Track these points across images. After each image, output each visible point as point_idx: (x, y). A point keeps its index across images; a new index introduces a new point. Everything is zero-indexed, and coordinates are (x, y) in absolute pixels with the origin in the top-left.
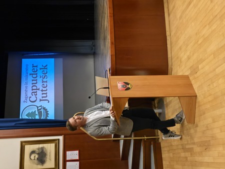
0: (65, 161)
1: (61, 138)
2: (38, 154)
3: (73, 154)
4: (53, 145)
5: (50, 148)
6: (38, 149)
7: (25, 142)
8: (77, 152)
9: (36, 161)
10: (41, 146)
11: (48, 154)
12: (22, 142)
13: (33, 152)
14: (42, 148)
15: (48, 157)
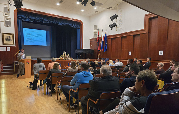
0: (7, 47)
1: (15, 46)
2: (9, 39)
3: (9, 49)
4: (12, 43)
5: (11, 42)
6: (11, 39)
8: (10, 51)
9: (7, 38)
10: (12, 40)
11: (9, 42)
12: (13, 34)
13: (10, 37)
14: (11, 40)
15: (8, 42)
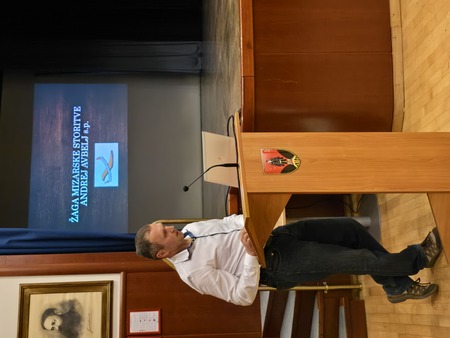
1: (117, 279)
2: (62, 316)
3: (146, 320)
4: (97, 296)
5: (91, 303)
7: (32, 286)
8: (157, 313)
9: (57, 335)
10: (69, 296)
11: (86, 316)
12: (23, 288)
13: (49, 312)
14: (72, 303)
15: (85, 324)
